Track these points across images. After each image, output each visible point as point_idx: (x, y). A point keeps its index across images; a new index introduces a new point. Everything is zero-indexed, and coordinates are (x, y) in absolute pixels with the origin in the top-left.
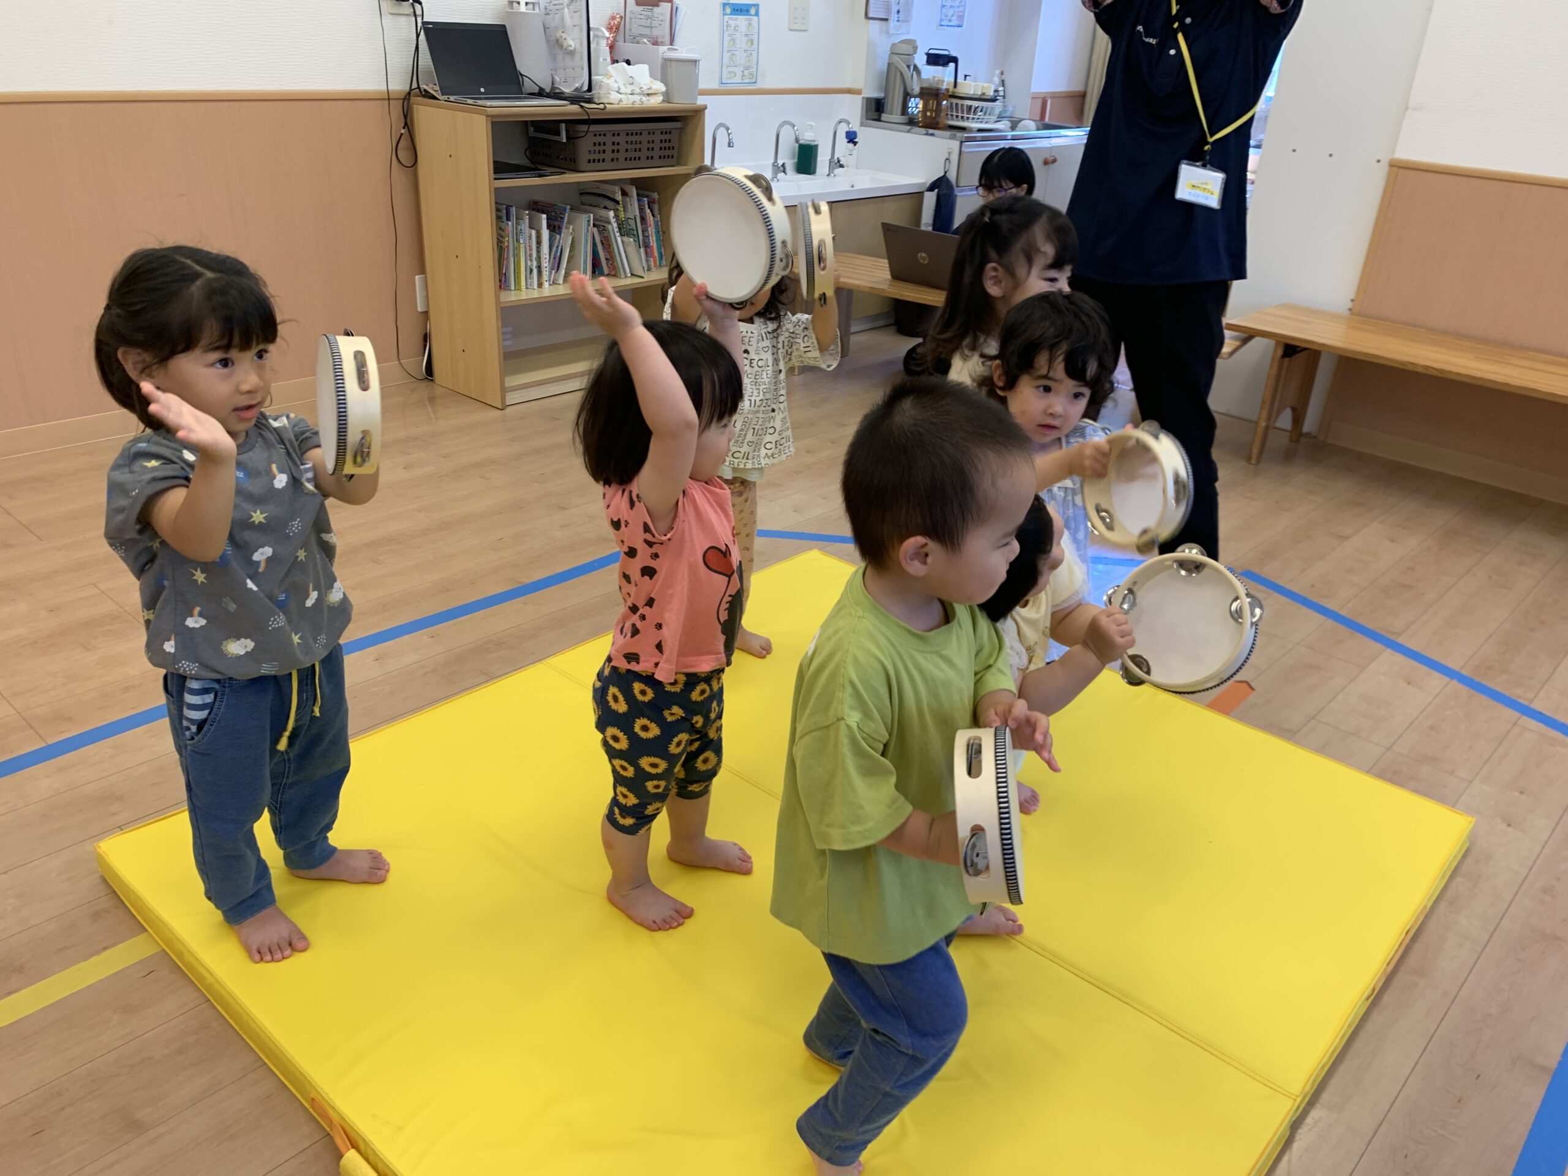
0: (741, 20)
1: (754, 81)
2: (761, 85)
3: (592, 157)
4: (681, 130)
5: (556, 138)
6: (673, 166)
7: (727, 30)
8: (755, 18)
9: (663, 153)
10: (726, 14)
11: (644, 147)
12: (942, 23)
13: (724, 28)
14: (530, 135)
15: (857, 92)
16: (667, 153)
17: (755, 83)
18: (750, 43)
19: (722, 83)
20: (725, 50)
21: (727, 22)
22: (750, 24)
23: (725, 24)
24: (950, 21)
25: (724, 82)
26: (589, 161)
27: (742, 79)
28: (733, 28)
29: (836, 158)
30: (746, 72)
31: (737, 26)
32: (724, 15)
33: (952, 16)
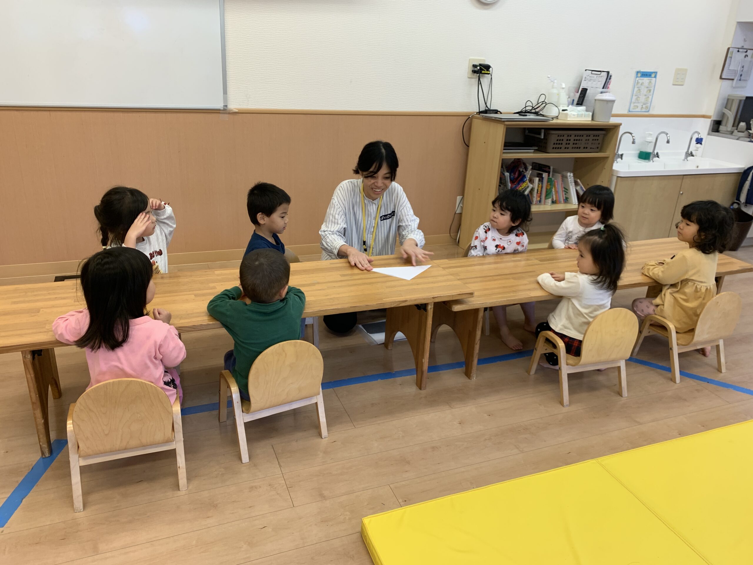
0: (646, 80)
1: (647, 110)
2: (652, 112)
3: (555, 146)
4: (605, 135)
5: (538, 136)
6: (597, 152)
7: (637, 85)
8: (654, 79)
9: (593, 146)
10: (638, 77)
11: (583, 142)
13: (636, 83)
14: (526, 134)
15: (709, 117)
16: (595, 146)
17: (648, 111)
18: (649, 91)
19: (629, 111)
20: (634, 95)
21: (638, 81)
22: (650, 82)
23: (636, 82)
25: (630, 111)
26: (553, 148)
27: (641, 109)
28: (640, 84)
29: (690, 151)
30: (644, 106)
31: (643, 83)
32: (636, 77)
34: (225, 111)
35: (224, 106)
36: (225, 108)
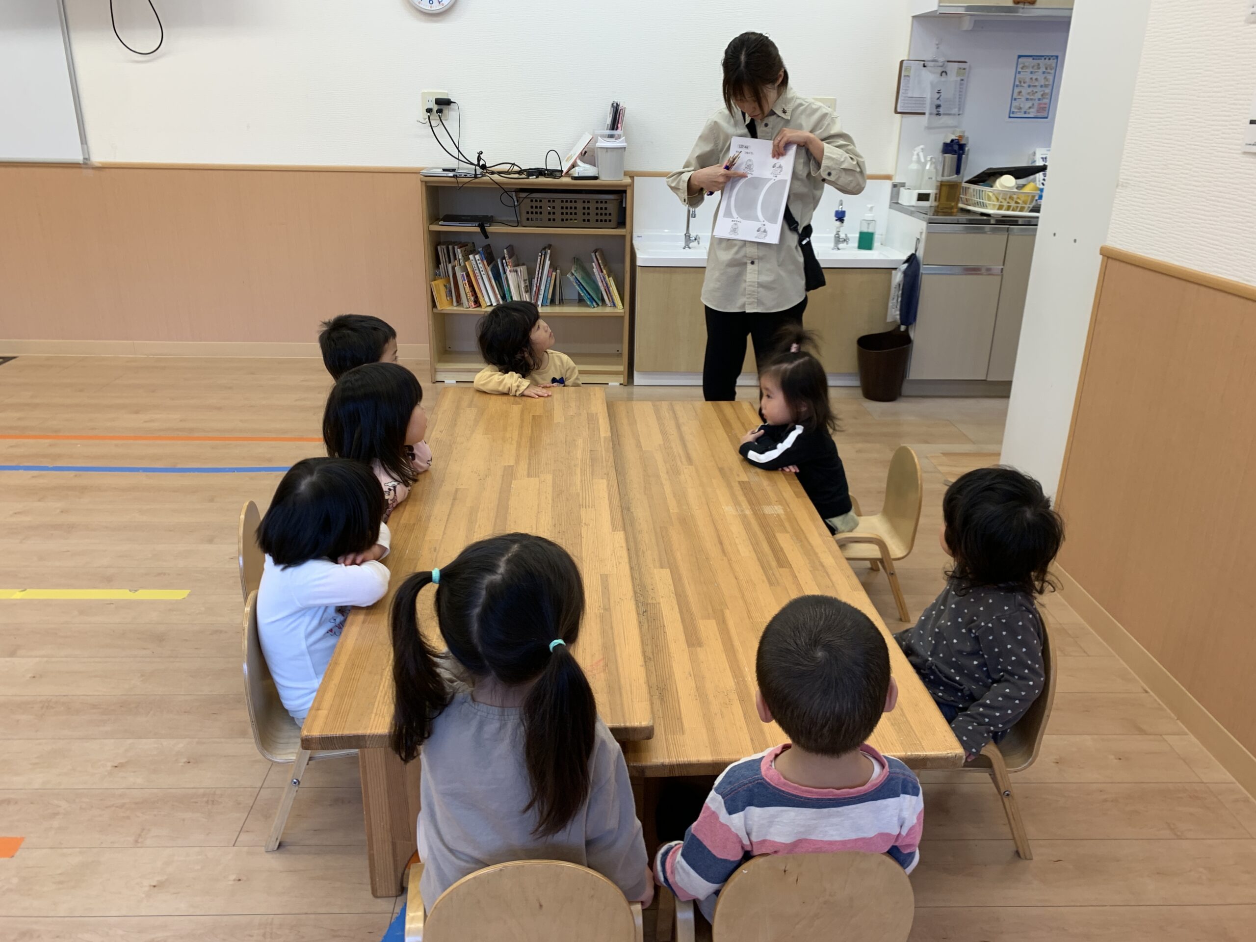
4: (618, 201)
9: (599, 217)
11: (580, 211)
12: (1012, 115)
15: (888, 177)
16: (603, 218)
24: (1025, 113)
33: (1030, 108)
34: (85, 165)
35: (84, 159)
36: (85, 161)
